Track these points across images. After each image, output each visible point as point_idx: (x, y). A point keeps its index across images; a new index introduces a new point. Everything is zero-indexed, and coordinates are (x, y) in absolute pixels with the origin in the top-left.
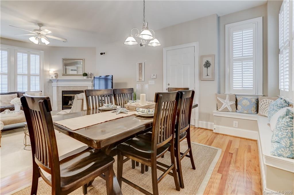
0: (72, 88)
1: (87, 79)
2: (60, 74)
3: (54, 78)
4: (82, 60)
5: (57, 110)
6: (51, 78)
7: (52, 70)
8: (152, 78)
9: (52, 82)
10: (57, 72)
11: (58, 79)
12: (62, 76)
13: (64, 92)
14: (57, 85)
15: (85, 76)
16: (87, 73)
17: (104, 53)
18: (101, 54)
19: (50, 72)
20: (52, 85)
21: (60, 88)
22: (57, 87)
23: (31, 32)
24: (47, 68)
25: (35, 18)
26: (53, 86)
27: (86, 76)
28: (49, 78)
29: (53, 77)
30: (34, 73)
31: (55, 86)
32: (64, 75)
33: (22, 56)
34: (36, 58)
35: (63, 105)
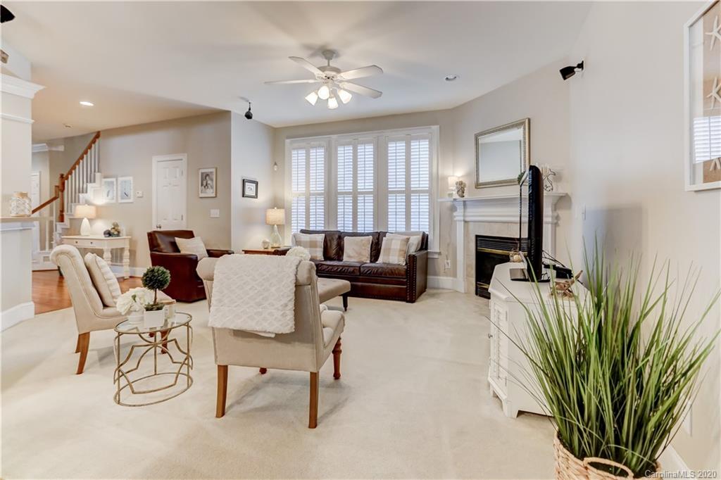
2: (470, 184)
3: (457, 197)
4: (523, 127)
6: (447, 198)
7: (455, 175)
9: (456, 210)
10: (462, 180)
11: (464, 198)
12: (475, 188)
13: (479, 240)
14: (465, 216)
17: (581, 66)
18: (567, 72)
19: (449, 178)
20: (455, 217)
21: (471, 226)
22: (465, 222)
24: (445, 170)
26: (456, 219)
30: (419, 186)
31: (461, 221)
32: (478, 185)
33: (396, 150)
34: (421, 149)
35: (477, 280)
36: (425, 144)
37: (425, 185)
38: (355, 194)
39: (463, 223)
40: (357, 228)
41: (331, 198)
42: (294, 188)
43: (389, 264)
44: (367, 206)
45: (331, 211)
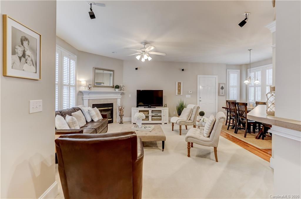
3: (87, 90)
4: (113, 72)
8: (189, 93)
9: (83, 95)
13: (94, 106)
14: (89, 98)
16: (119, 86)
17: (137, 68)
19: (82, 82)
23: (138, 51)
25: (144, 38)
26: (84, 99)
27: (118, 89)
30: (73, 83)
32: (94, 86)
33: (66, 61)
39: (87, 100)
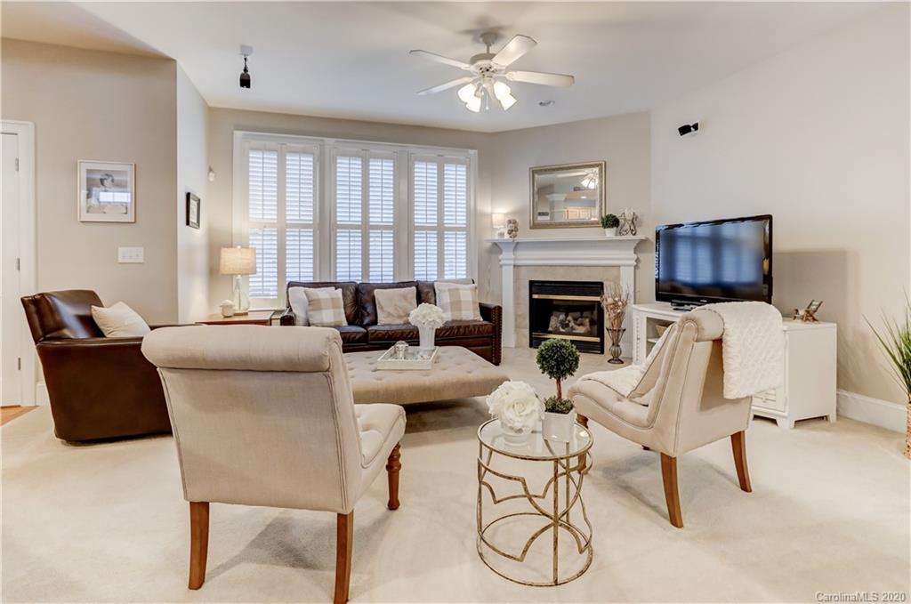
0: (561, 270)
1: (619, 238)
2: (524, 223)
3: (507, 237)
4: (597, 170)
5: (513, 346)
6: (497, 238)
7: (500, 212)
9: (500, 252)
10: (514, 218)
11: (517, 240)
12: (531, 228)
13: (535, 286)
14: (515, 259)
15: (612, 226)
16: (618, 216)
17: (696, 127)
18: (684, 130)
19: (494, 216)
20: (500, 261)
21: (523, 271)
22: (515, 266)
24: (485, 207)
26: (502, 262)
27: (615, 228)
28: (490, 238)
29: (502, 235)
30: (454, 222)
31: (509, 265)
32: (535, 226)
33: (424, 173)
34: (457, 175)
35: (532, 330)
36: (462, 170)
37: (462, 221)
38: (366, 228)
39: (512, 267)
40: (369, 276)
41: (325, 230)
42: (255, 214)
43: (461, 321)
44: (383, 246)
45: (325, 250)
